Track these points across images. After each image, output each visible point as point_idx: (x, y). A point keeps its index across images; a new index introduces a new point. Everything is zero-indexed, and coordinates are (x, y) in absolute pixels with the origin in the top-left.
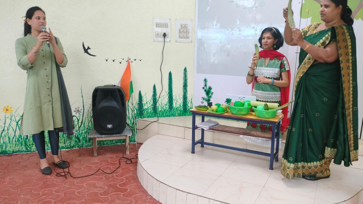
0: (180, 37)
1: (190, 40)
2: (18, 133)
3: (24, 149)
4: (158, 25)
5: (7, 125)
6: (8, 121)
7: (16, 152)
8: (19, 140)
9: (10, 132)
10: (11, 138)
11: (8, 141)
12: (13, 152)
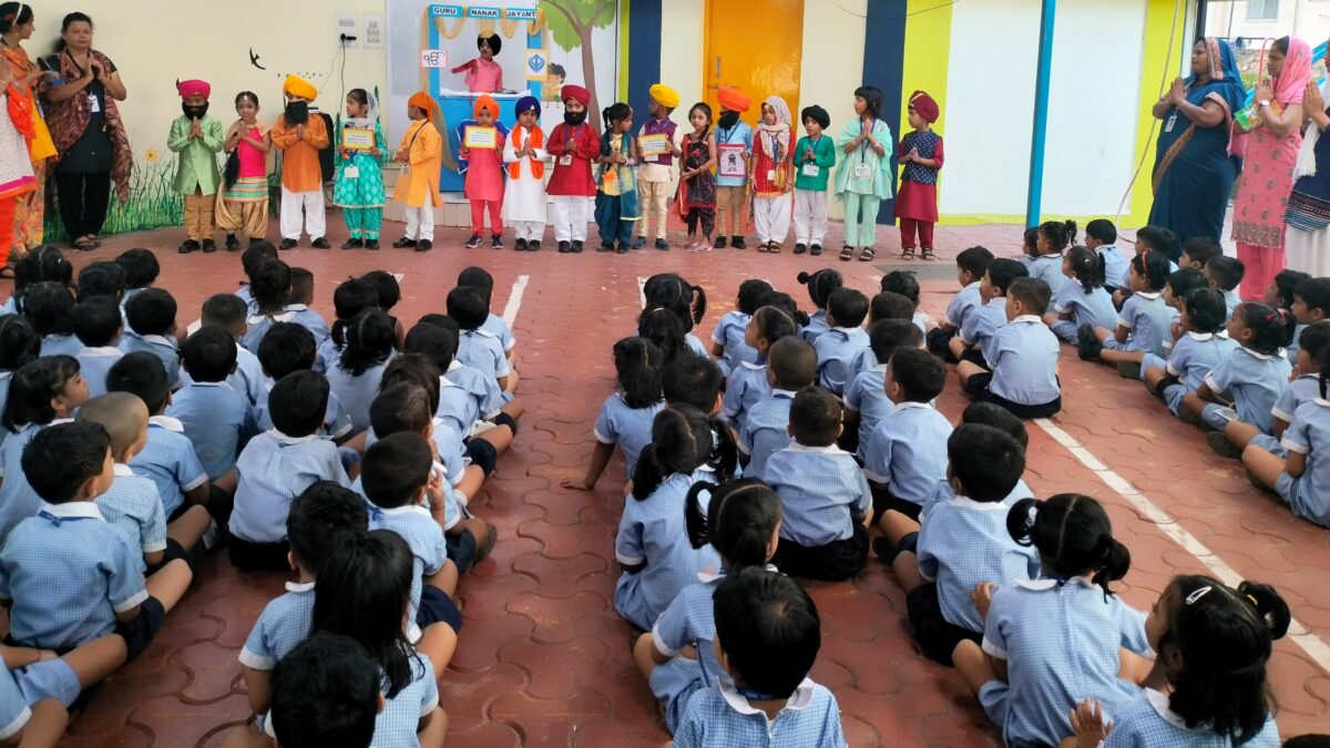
0: (369, 40)
1: (380, 44)
2: (162, 194)
3: (168, 219)
4: (342, 23)
5: (149, 180)
6: (151, 173)
7: (159, 226)
8: (162, 206)
9: (152, 192)
10: (153, 202)
11: (147, 208)
12: (155, 226)
